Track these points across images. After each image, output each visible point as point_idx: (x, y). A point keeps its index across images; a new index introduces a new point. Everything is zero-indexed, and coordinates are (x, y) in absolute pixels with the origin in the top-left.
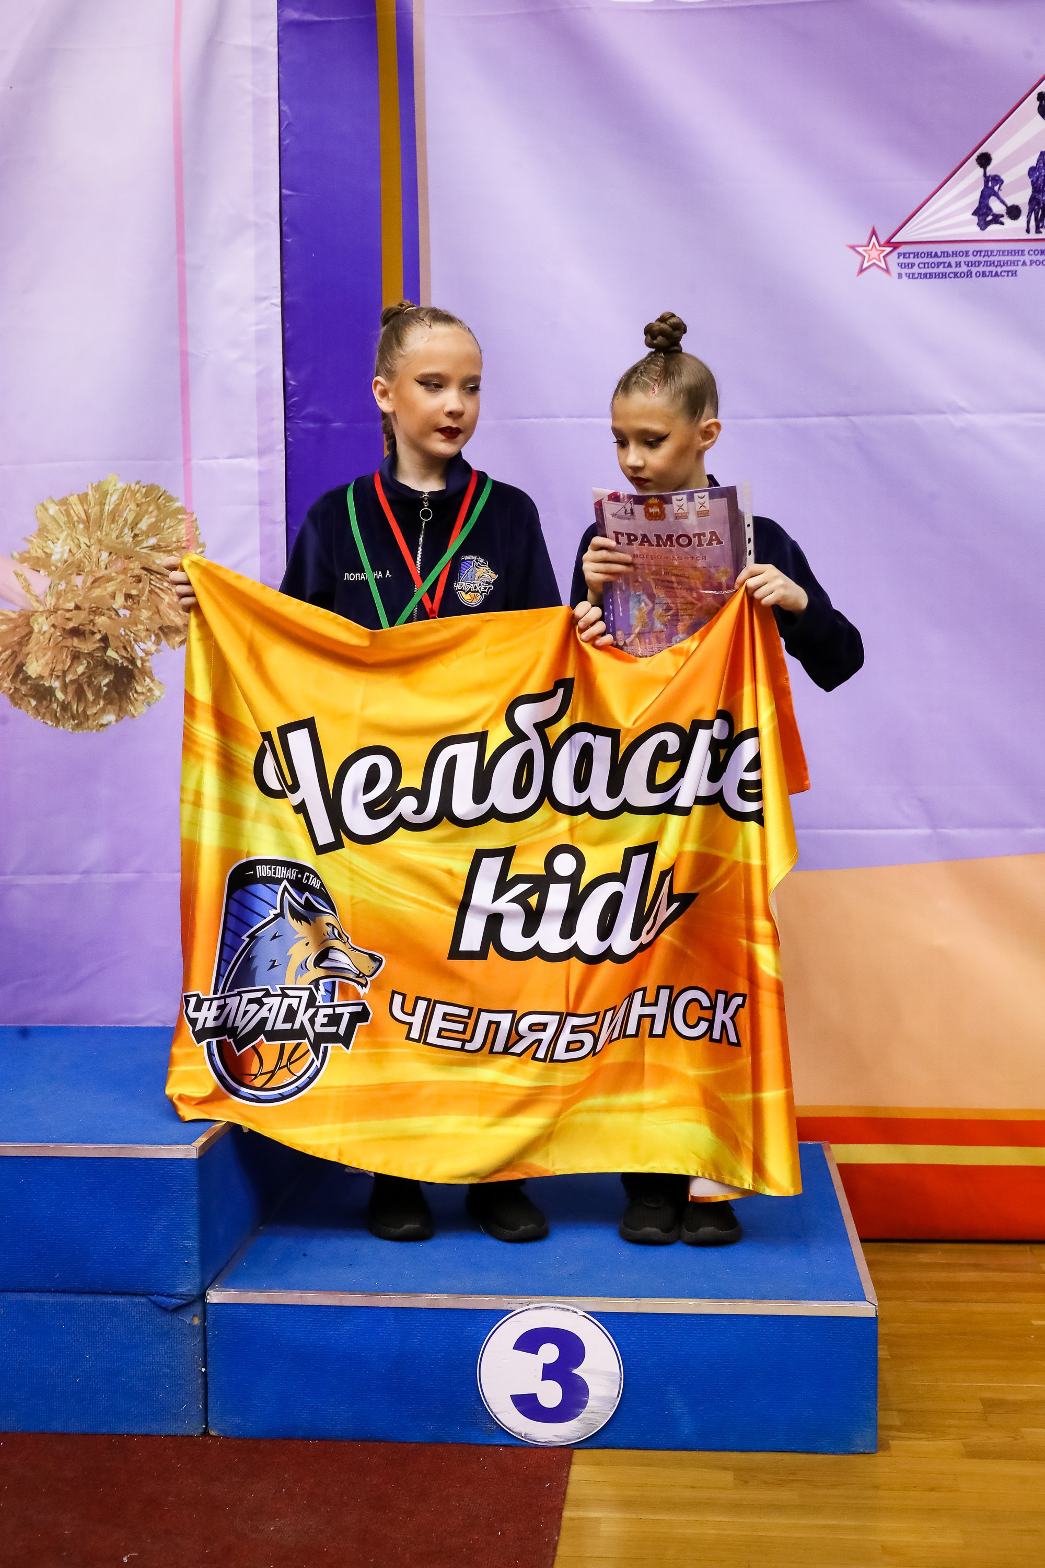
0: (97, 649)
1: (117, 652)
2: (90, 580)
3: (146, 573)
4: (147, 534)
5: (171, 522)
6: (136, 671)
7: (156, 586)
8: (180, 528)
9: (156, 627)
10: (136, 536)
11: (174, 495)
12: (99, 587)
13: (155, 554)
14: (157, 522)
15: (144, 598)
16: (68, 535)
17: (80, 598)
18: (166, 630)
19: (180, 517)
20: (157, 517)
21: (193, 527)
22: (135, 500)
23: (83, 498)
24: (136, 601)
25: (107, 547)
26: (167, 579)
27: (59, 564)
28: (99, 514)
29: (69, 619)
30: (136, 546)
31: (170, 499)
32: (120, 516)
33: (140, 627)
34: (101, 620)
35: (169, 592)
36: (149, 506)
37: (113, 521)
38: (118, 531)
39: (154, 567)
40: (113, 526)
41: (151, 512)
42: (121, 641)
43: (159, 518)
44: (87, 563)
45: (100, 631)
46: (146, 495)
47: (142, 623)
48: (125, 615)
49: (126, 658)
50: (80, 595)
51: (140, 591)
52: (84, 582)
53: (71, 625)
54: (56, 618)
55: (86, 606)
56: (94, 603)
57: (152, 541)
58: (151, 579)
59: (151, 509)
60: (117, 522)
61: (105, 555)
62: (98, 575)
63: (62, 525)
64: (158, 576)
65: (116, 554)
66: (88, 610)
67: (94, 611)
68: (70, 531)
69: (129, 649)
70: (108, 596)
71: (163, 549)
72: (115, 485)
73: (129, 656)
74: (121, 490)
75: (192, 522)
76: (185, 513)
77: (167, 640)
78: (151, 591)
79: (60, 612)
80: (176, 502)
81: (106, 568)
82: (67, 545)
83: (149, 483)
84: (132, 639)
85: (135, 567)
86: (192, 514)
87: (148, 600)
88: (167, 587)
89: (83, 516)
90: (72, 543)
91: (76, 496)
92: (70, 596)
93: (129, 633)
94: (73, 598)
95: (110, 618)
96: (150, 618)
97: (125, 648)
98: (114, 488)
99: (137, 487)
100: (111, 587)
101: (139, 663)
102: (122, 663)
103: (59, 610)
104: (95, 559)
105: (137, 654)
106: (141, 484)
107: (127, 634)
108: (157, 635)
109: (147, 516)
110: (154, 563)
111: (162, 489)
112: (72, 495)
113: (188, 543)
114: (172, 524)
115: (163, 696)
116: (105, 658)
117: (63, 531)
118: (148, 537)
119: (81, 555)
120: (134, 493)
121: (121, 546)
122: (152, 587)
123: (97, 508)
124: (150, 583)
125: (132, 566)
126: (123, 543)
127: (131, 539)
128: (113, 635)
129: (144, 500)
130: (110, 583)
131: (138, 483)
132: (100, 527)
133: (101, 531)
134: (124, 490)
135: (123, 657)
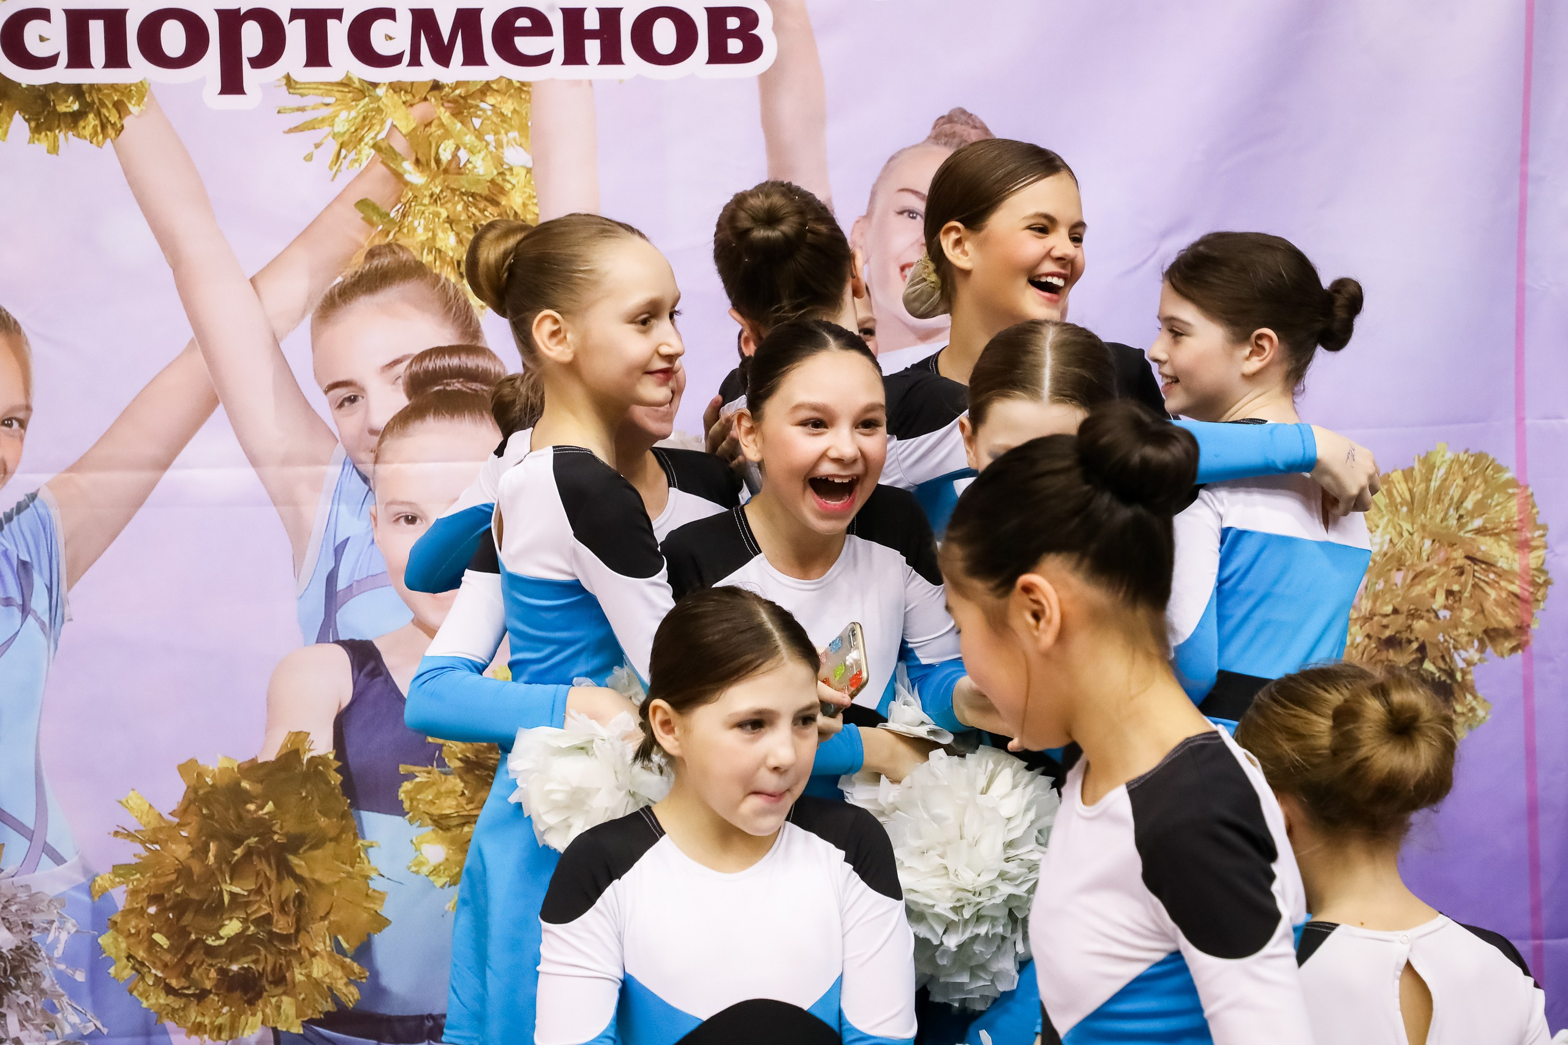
0: (1414, 661)
1: (1434, 663)
2: (1411, 575)
3: (1469, 562)
4: (1472, 515)
5: (1499, 497)
6: (1455, 686)
7: (1480, 579)
8: (1510, 504)
9: (1479, 631)
10: (1461, 517)
11: (1504, 464)
12: (1419, 583)
13: (1481, 539)
14: (1484, 497)
15: (1466, 594)
16: (1389, 520)
17: (1399, 599)
18: (1492, 634)
19: (1511, 491)
20: (1485, 490)
21: (1528, 504)
22: (1462, 473)
23: (1408, 475)
24: (1457, 598)
25: (1431, 534)
26: (1493, 569)
27: (1378, 559)
28: (1424, 493)
29: (1385, 627)
30: (1460, 531)
31: (1499, 469)
32: (1446, 494)
33: (1461, 631)
34: (1419, 625)
35: (1496, 585)
36: (1476, 479)
37: (1439, 501)
38: (1443, 514)
39: (1479, 555)
40: (1438, 506)
41: (1478, 487)
42: (1439, 650)
43: (1486, 493)
44: (1408, 555)
45: (1417, 639)
46: (1474, 466)
47: (1464, 626)
48: (1445, 617)
49: (1444, 671)
50: (1398, 596)
51: (1461, 585)
52: (1404, 579)
53: (1388, 633)
54: (1371, 625)
55: (1405, 608)
56: (1413, 604)
57: (1477, 523)
58: (1475, 571)
59: (1477, 483)
60: (1443, 501)
61: (1428, 543)
62: (1419, 569)
63: (1383, 508)
64: (1483, 566)
65: (1439, 541)
66: (1406, 613)
67: (1413, 615)
68: (1391, 517)
69: (1448, 659)
70: (1428, 595)
71: (1490, 532)
72: (1443, 456)
73: (1447, 668)
74: (1449, 462)
75: (1527, 497)
76: (1518, 486)
77: (1494, 646)
78: (1475, 586)
79: (1376, 618)
80: (1506, 472)
81: (1428, 560)
82: (1388, 533)
83: (1478, 452)
84: (1451, 646)
85: (1458, 556)
86: (1527, 487)
87: (1471, 596)
88: (1493, 580)
89: (1408, 497)
90: (1393, 531)
91: (1400, 472)
92: (1388, 597)
93: (1447, 637)
94: (1391, 600)
95: (1429, 621)
96: (1472, 619)
97: (1443, 657)
98: (1442, 459)
99: (1466, 455)
100: (1431, 583)
101: (1459, 676)
102: (1439, 677)
103: (1375, 615)
104: (1417, 550)
105: (1456, 665)
106: (1470, 452)
107: (1446, 641)
108: (1481, 641)
109: (1473, 492)
110: (1479, 549)
111: (1491, 457)
112: (1394, 470)
113: (1520, 524)
114: (1501, 500)
115: (1488, 717)
116: (1422, 672)
117: (1383, 516)
118: (1473, 517)
119: (1403, 545)
120: (1461, 464)
121: (1445, 531)
122: (1476, 580)
123: (1423, 486)
124: (1474, 576)
125: (1455, 555)
126: (1447, 527)
127: (1455, 522)
128: (1431, 643)
129: (1471, 473)
130: (1432, 578)
131: (1466, 451)
132: (1424, 509)
133: (1425, 515)
134: (1452, 462)
135: (1440, 669)
